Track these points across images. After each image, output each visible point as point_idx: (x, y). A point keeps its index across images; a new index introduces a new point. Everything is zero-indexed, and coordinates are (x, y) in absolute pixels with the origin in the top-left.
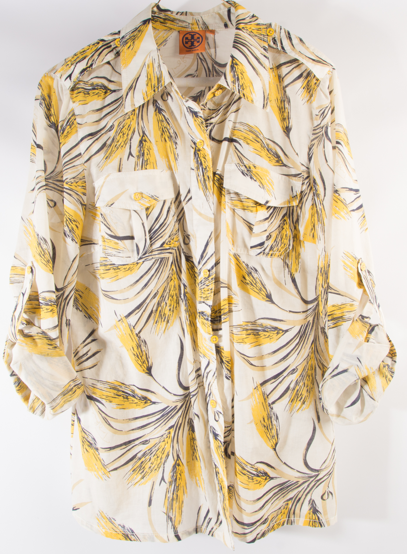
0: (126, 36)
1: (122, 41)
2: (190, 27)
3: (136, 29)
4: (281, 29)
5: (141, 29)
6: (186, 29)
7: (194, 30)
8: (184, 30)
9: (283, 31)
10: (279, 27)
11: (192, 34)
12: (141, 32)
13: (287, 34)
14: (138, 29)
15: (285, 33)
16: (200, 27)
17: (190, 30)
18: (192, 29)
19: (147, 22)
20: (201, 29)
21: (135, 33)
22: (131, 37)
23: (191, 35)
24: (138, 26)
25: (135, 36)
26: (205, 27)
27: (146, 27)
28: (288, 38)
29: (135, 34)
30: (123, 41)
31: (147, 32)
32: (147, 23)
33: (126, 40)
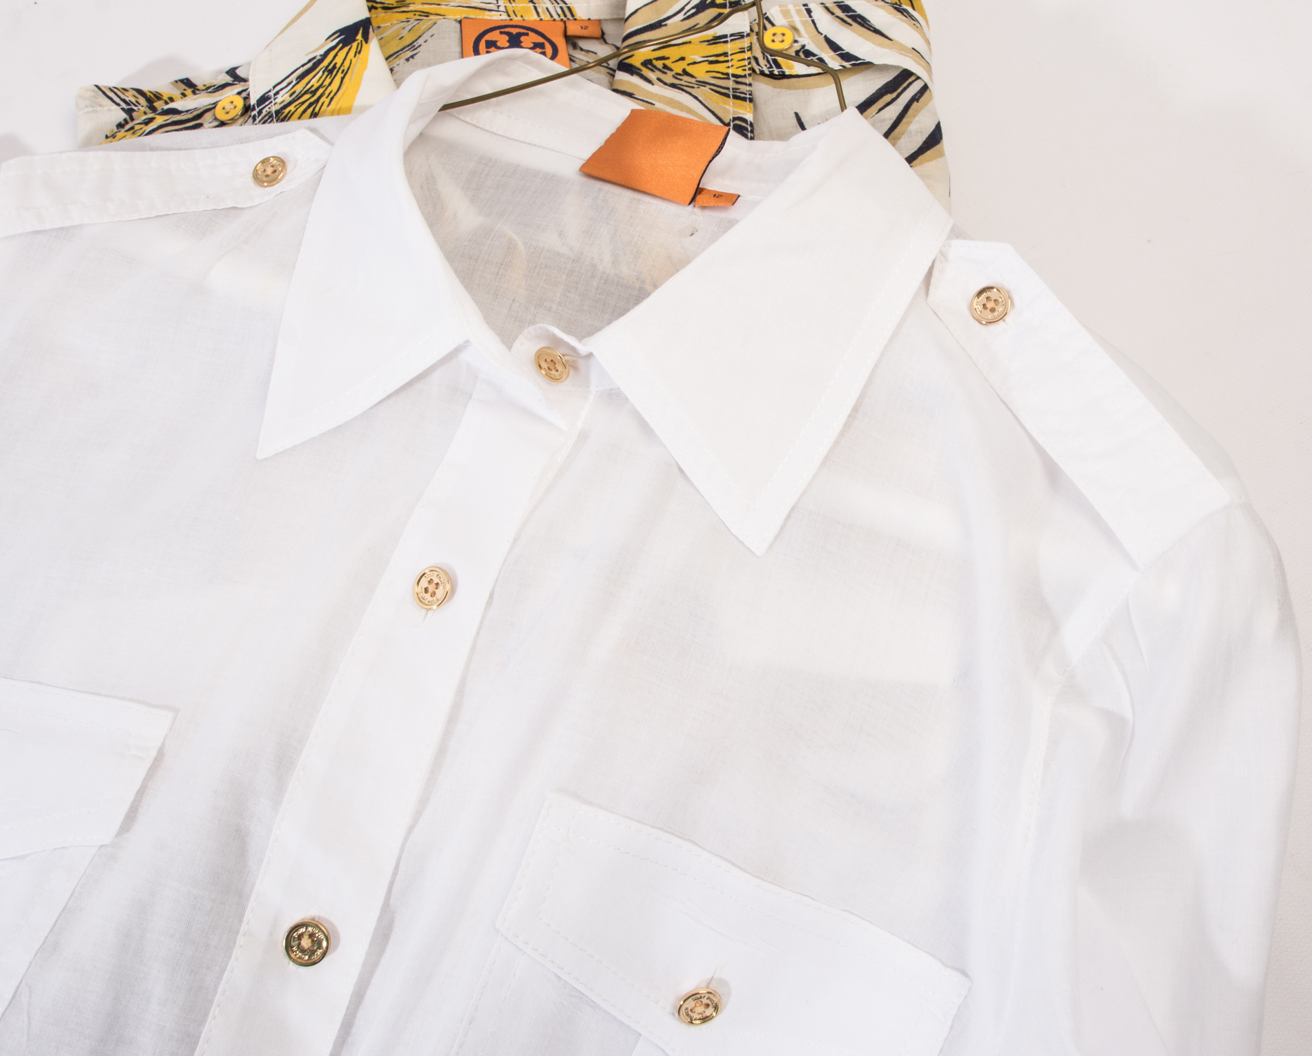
0: (277, 93)
1: (260, 112)
2: (502, 9)
3: (316, 64)
4: (809, 11)
5: (339, 60)
6: (487, 16)
7: (519, 18)
8: (481, 17)
9: (819, 14)
10: (798, 12)
11: (514, 31)
12: (340, 75)
13: (839, 12)
14: (325, 63)
15: (833, 14)
16: (540, 10)
17: (504, 17)
18: (511, 13)
19: (357, 34)
20: (545, 17)
21: (314, 80)
22: (299, 98)
23: (508, 34)
24: (322, 52)
25: (314, 93)
26: (560, 12)
27: (358, 52)
28: (849, 20)
29: (315, 83)
30: (264, 112)
31: (366, 74)
32: (359, 37)
33: (278, 107)
